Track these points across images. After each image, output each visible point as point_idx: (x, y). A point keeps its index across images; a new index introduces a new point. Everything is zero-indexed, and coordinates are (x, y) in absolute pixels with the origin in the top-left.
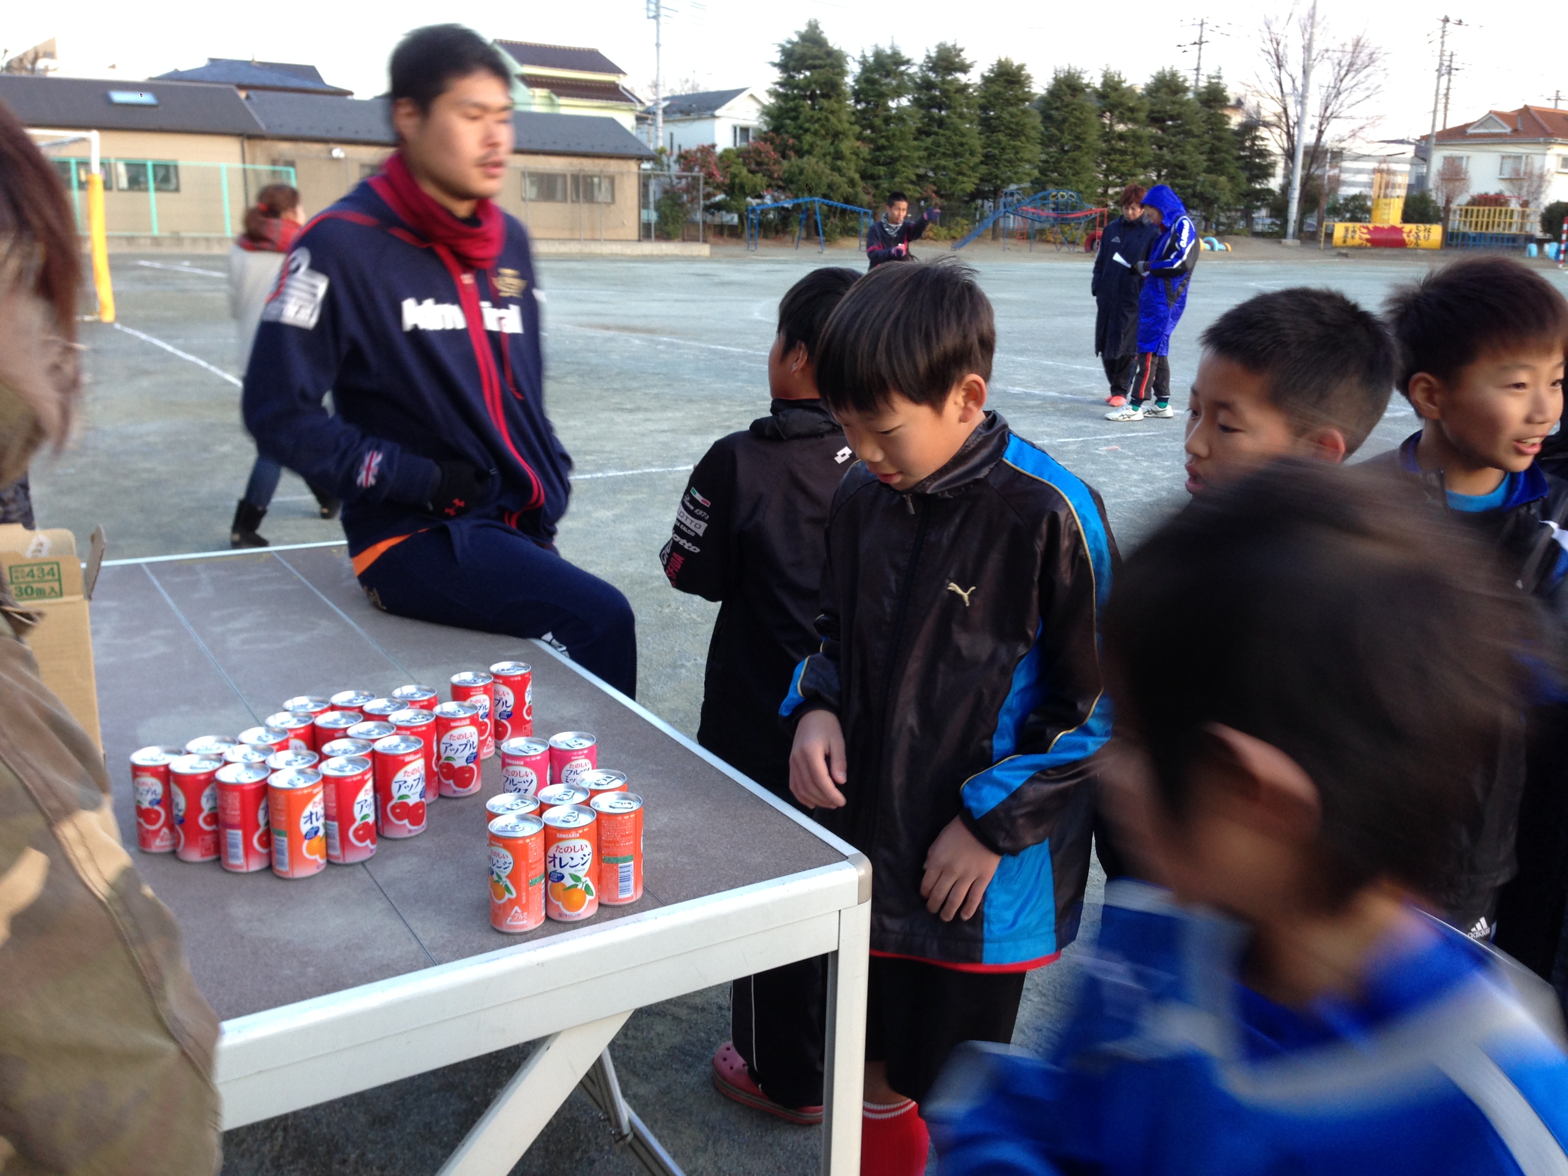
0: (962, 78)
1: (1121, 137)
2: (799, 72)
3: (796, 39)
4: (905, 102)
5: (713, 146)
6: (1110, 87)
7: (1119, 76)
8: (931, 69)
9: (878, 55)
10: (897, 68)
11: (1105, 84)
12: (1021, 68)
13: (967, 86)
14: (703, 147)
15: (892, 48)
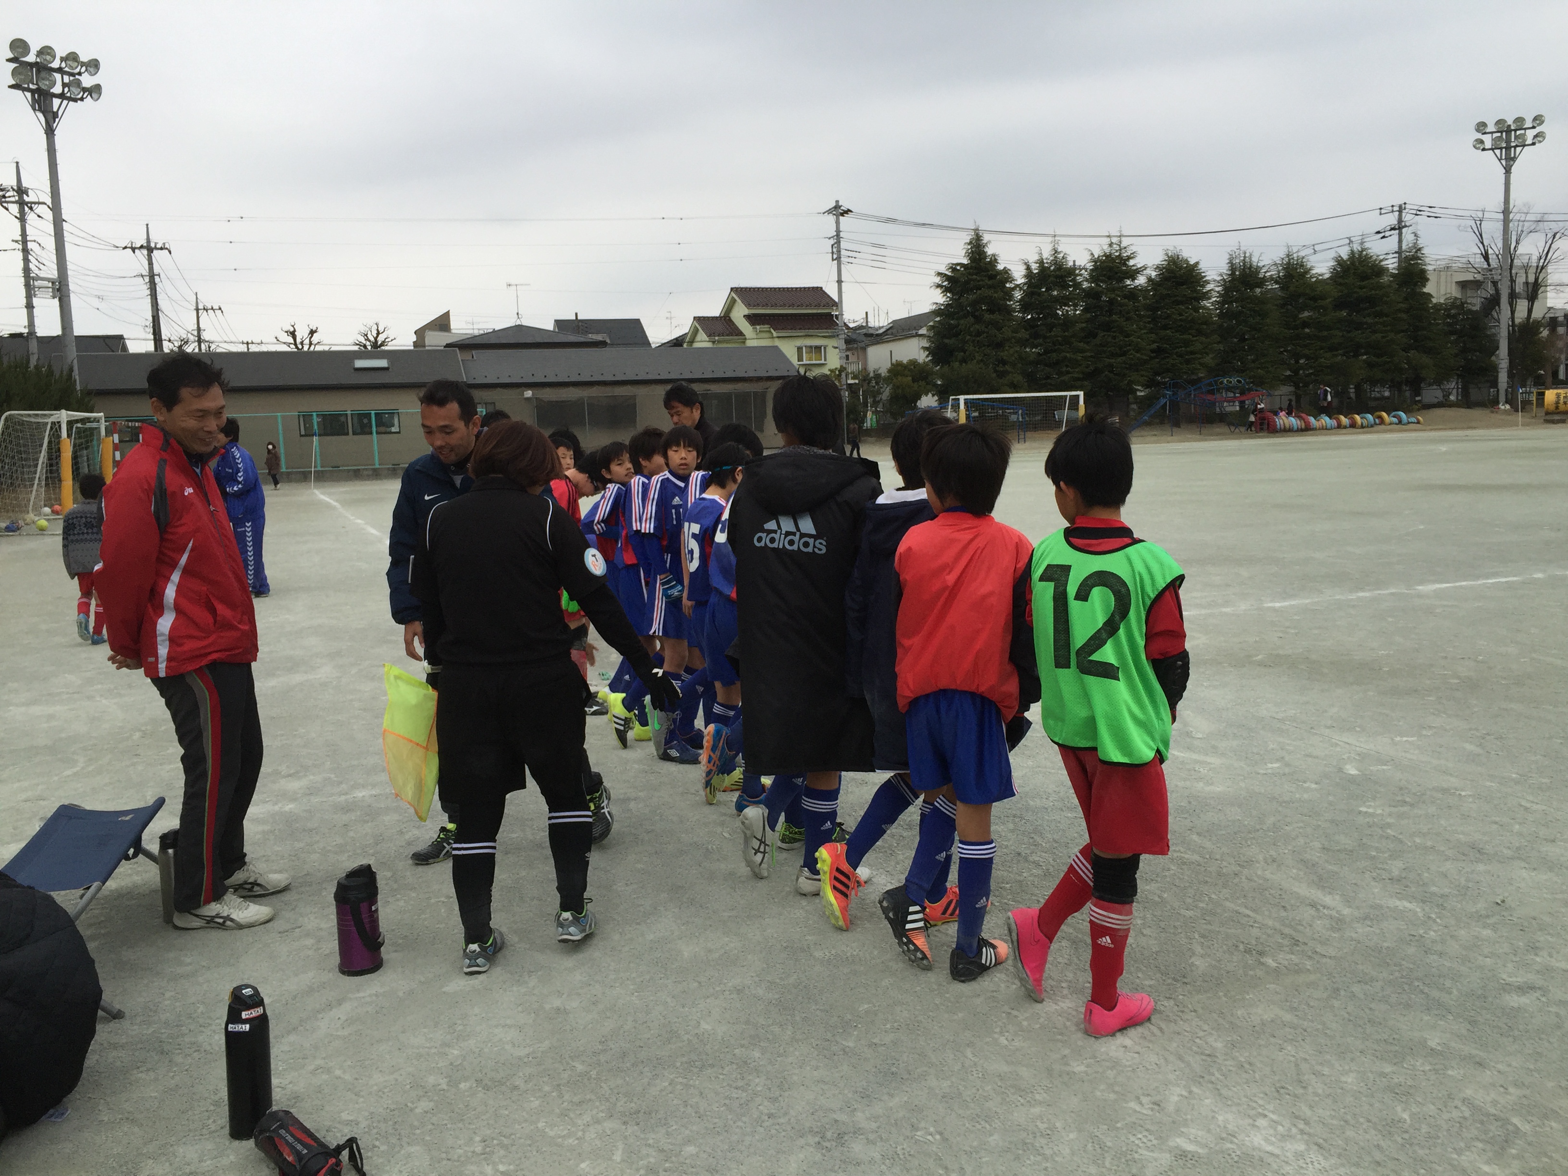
0: (1129, 283)
13: (1134, 290)
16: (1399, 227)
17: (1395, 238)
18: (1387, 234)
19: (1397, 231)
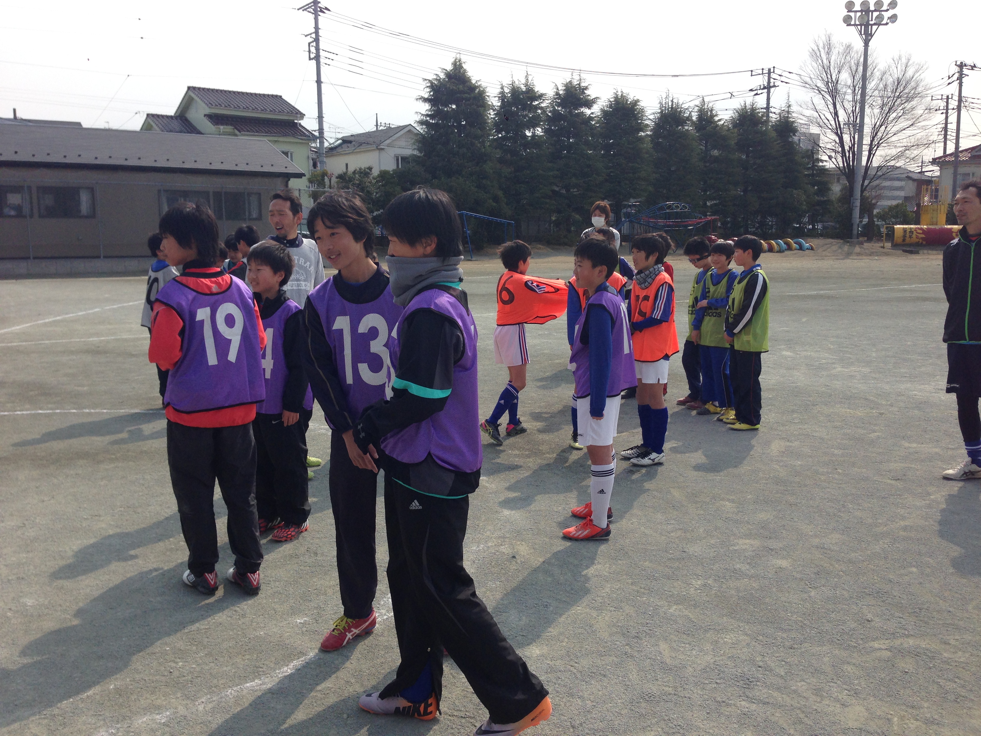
0: (587, 112)
1: (716, 160)
2: (447, 106)
3: (442, 76)
4: (539, 131)
5: (370, 169)
6: (704, 120)
7: (712, 111)
8: (559, 105)
9: (515, 91)
10: (531, 103)
11: (700, 117)
12: (636, 102)
13: (590, 118)
14: (360, 169)
15: (526, 85)
16: (768, 87)
17: (765, 96)
18: (759, 92)
19: (766, 90)
